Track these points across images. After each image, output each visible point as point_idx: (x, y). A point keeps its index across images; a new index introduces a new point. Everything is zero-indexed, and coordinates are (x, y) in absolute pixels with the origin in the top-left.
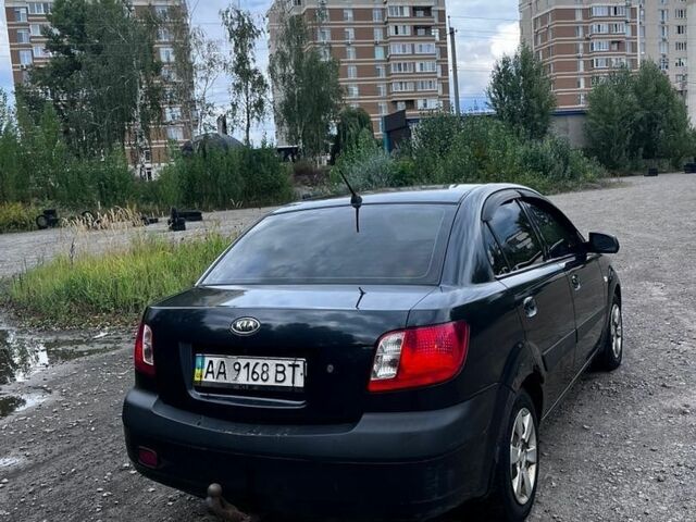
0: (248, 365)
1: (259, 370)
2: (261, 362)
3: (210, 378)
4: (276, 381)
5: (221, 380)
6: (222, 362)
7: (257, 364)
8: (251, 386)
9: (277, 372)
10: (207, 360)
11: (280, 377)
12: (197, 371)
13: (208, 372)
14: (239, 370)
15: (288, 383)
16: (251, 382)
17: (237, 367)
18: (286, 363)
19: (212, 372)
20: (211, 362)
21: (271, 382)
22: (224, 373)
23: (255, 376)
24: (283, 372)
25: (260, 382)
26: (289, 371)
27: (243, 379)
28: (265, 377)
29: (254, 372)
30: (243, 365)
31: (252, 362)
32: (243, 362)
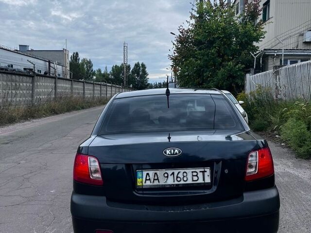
0: (173, 174)
1: (181, 175)
2: (182, 171)
3: (148, 183)
4: (193, 180)
5: (156, 183)
6: (156, 173)
7: (179, 173)
8: (177, 185)
9: (193, 176)
10: (145, 173)
11: (195, 178)
12: (139, 180)
13: (146, 180)
14: (167, 177)
15: (201, 181)
16: (176, 183)
17: (166, 175)
18: (198, 171)
19: (149, 179)
20: (148, 174)
21: (190, 181)
22: (158, 179)
23: (179, 179)
24: (197, 176)
25: (182, 182)
26: (200, 175)
27: (170, 181)
28: (185, 179)
29: (177, 177)
30: (170, 174)
31: (176, 172)
32: (170, 172)
